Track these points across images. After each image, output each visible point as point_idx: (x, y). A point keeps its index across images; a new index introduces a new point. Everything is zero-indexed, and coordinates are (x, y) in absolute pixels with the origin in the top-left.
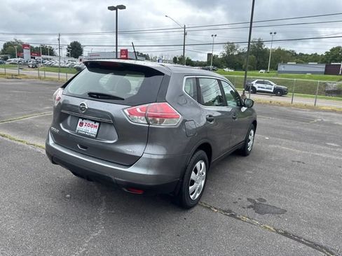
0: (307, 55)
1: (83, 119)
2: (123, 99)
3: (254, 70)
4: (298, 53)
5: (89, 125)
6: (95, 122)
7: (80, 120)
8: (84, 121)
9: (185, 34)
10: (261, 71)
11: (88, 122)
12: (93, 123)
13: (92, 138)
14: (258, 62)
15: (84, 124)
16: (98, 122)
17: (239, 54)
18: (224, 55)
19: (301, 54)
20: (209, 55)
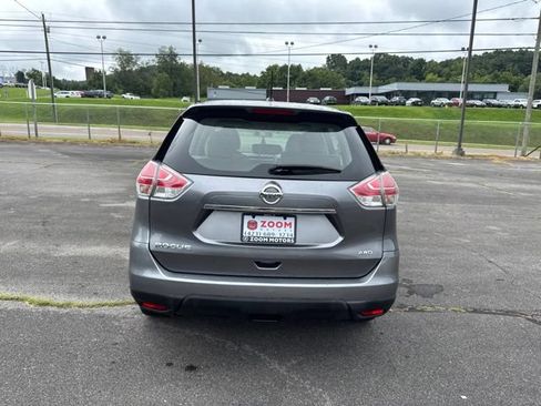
0: (236, 75)
1: (254, 214)
2: (339, 172)
3: (169, 96)
4: (225, 72)
5: (271, 225)
6: (285, 216)
7: (248, 219)
8: (258, 219)
9: (46, 30)
10: (185, 98)
11: (268, 219)
12: (281, 219)
13: (287, 245)
14: (175, 85)
15: (259, 224)
16: (290, 215)
17: (142, 69)
18: (116, 70)
19: (229, 74)
20: (89, 70)
